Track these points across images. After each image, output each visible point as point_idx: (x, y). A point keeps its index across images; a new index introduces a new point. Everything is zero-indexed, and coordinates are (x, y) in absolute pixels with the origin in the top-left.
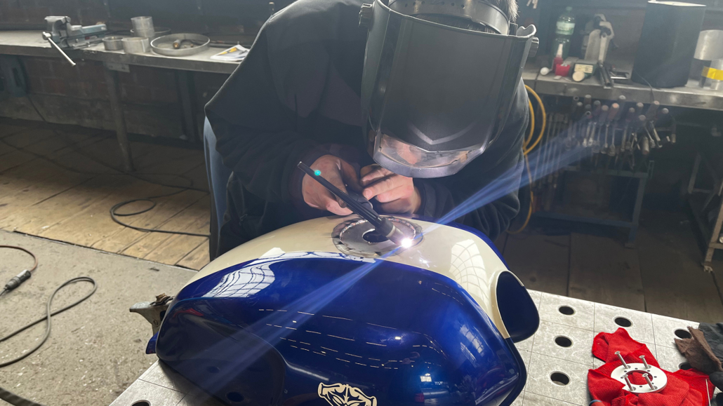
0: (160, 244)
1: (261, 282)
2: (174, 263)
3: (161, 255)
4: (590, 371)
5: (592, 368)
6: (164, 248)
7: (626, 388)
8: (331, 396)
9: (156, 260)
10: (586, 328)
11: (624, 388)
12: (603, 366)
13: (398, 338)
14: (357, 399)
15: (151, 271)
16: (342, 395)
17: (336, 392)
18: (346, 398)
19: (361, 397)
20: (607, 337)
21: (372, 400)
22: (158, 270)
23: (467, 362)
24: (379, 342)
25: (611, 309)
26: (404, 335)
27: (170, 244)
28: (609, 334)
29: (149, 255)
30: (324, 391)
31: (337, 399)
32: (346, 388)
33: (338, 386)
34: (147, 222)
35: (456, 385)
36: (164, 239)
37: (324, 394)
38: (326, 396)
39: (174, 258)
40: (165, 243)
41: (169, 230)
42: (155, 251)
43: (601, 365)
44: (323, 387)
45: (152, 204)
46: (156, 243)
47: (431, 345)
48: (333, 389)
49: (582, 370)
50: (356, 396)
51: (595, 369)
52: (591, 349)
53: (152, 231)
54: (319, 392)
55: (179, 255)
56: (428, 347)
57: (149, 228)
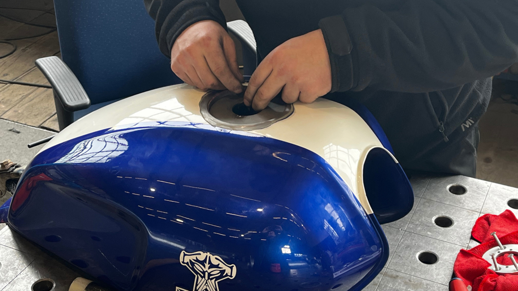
0: (22, 99)
1: (115, 150)
2: (39, 125)
3: (22, 113)
4: (462, 251)
5: (465, 249)
6: (26, 105)
7: (492, 268)
8: (193, 264)
9: (15, 120)
10: (473, 209)
11: (490, 268)
12: (476, 247)
13: (260, 210)
14: (217, 266)
15: (11, 133)
16: (203, 263)
17: (197, 260)
18: (207, 265)
19: (221, 265)
20: (491, 219)
21: (231, 268)
22: (18, 132)
23: (330, 238)
24: (240, 213)
25: (508, 190)
26: (266, 207)
27: (34, 100)
28: (495, 216)
29: (8, 113)
30: (186, 258)
31: (198, 267)
32: (207, 256)
33: (200, 254)
34: (6, 72)
35: (315, 258)
36: (26, 93)
37: (185, 261)
38: (187, 263)
39: (39, 117)
40: (27, 99)
41: (33, 83)
42: (16, 108)
43: (476, 246)
44: (185, 255)
45: (12, 48)
46: (16, 99)
47: (291, 217)
48: (194, 257)
49: (454, 250)
50: (216, 264)
51: (468, 249)
52: (471, 230)
53: (12, 83)
54: (181, 260)
55: (45, 114)
56: (288, 219)
57: (8, 78)
